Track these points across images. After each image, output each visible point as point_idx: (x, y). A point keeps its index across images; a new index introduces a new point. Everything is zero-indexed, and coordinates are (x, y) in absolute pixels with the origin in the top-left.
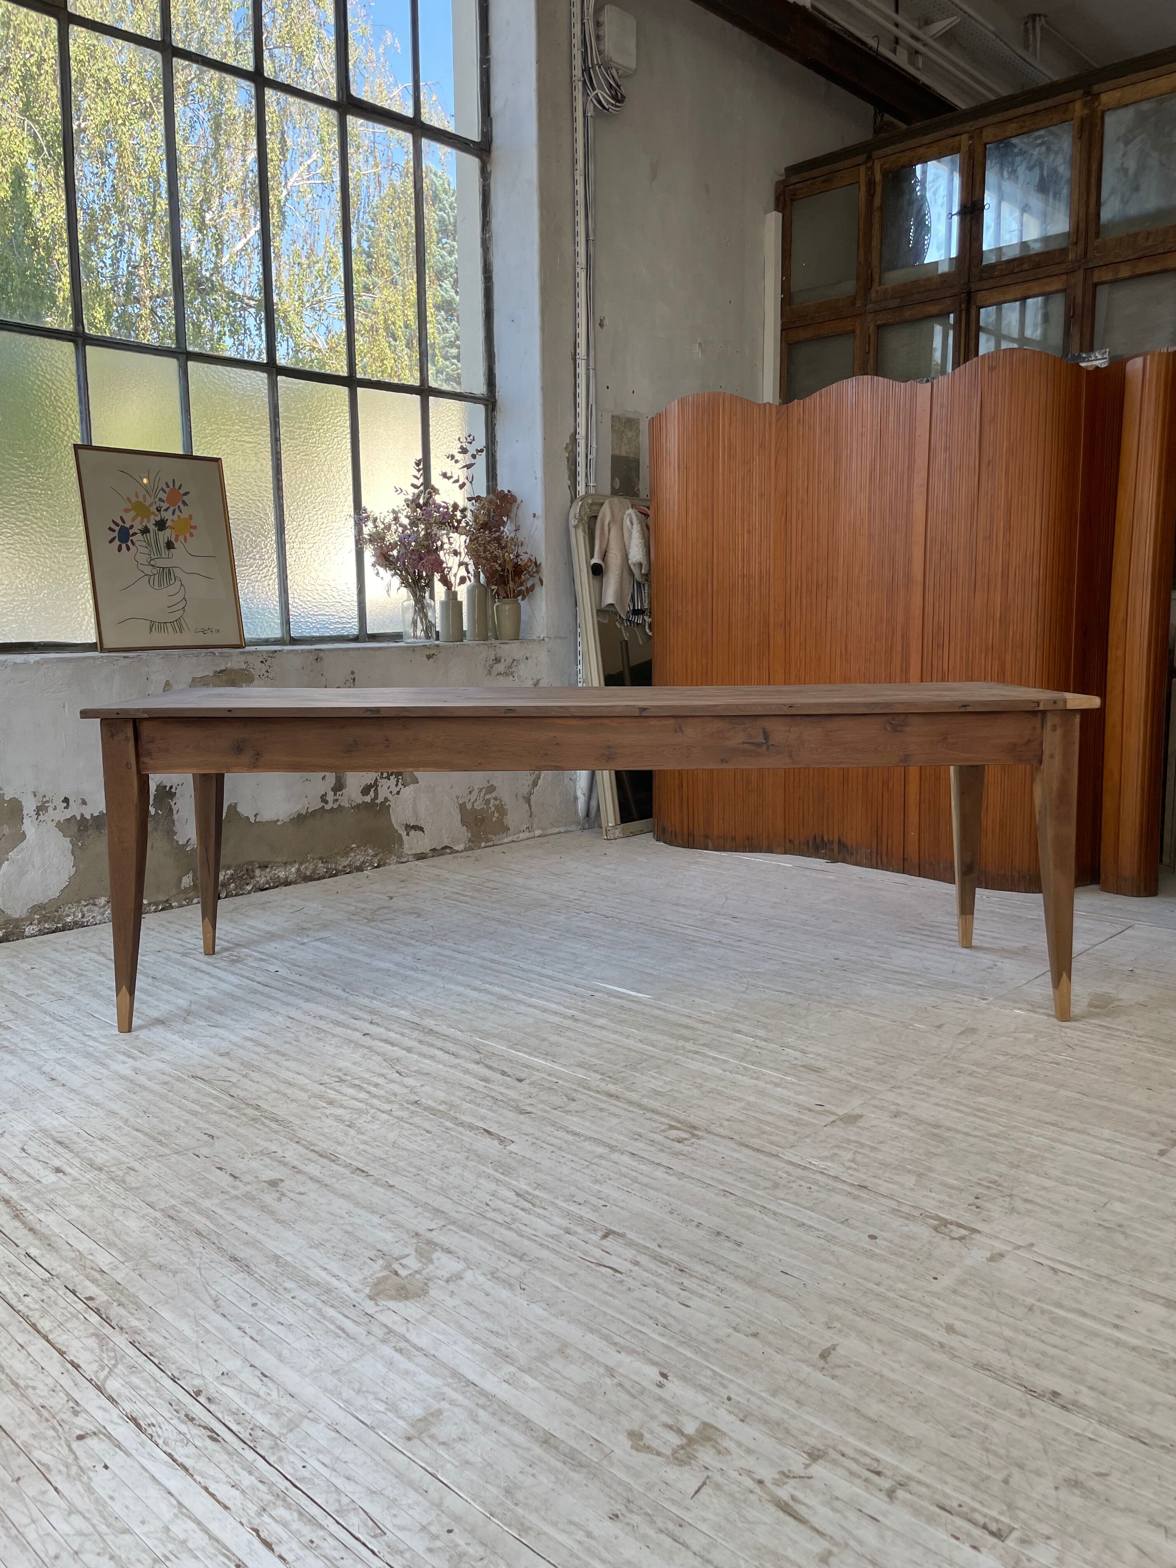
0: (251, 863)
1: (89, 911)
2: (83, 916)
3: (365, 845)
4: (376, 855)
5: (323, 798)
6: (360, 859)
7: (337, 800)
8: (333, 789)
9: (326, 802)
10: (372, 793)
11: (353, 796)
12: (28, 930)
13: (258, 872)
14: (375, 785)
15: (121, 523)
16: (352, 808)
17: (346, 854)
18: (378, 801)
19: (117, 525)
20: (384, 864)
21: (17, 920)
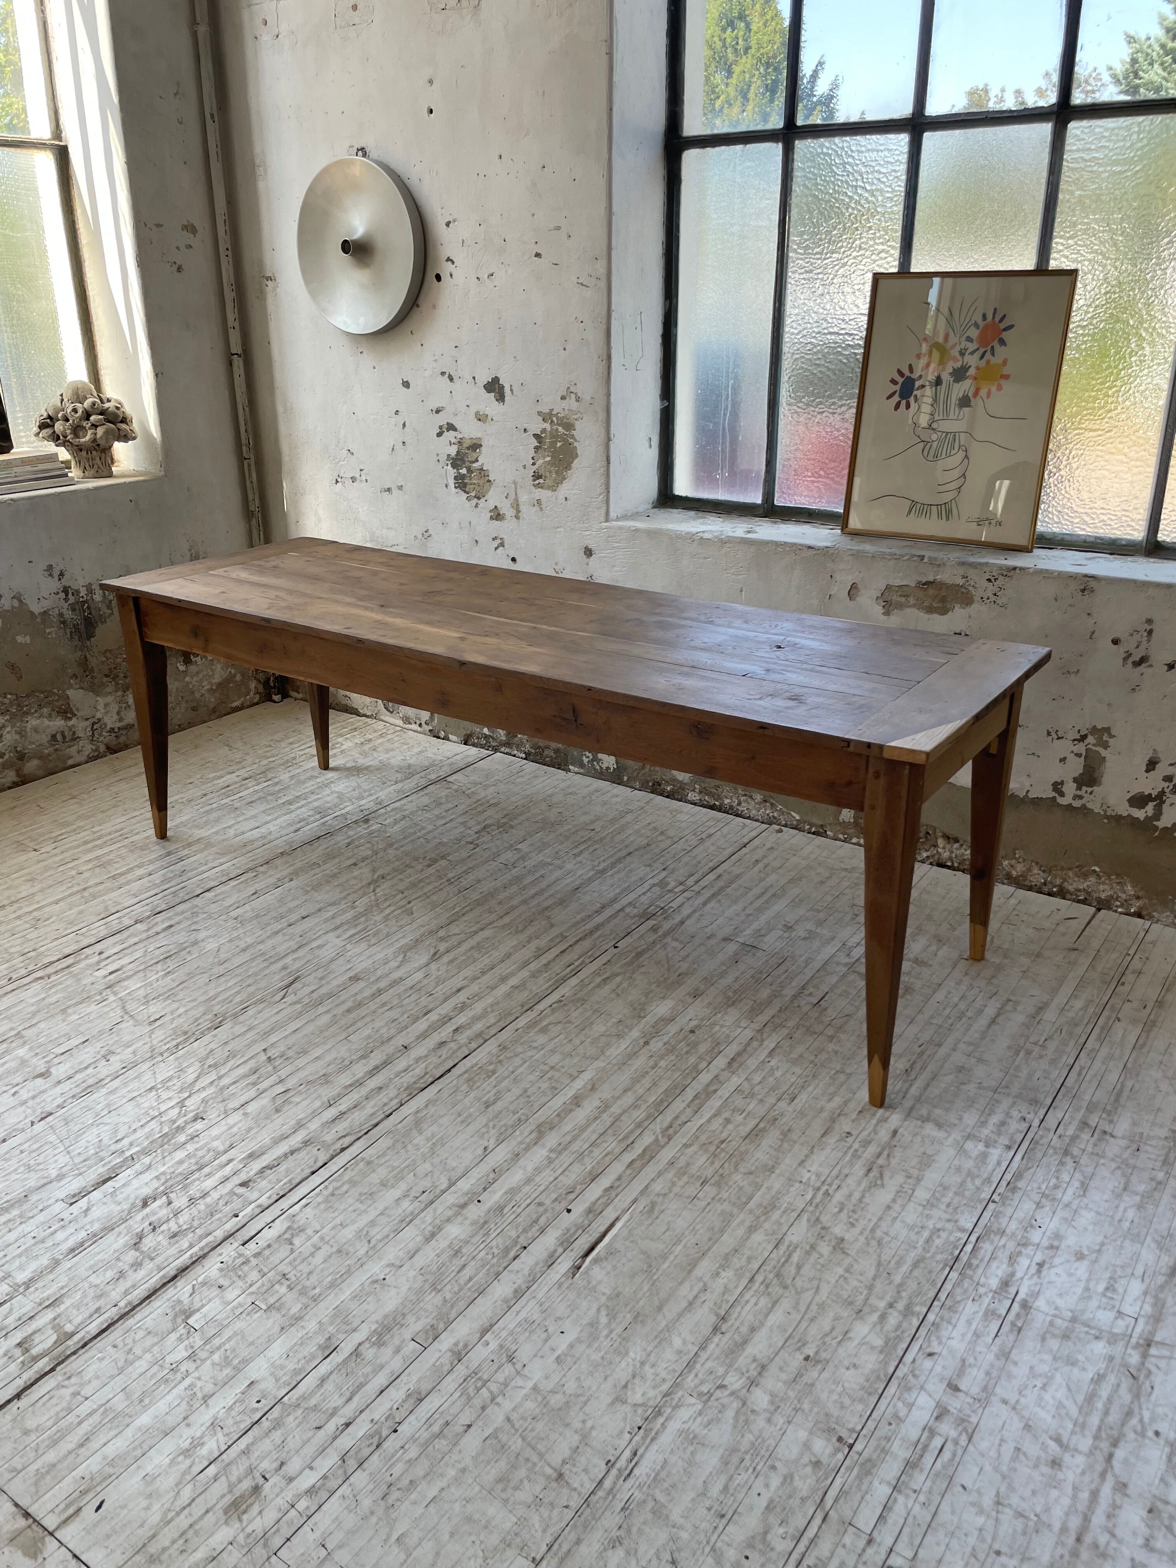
0: (935, 829)
1: (746, 801)
2: (739, 804)
3: (1118, 875)
4: (1138, 898)
5: (1057, 787)
6: (1104, 891)
7: (1081, 797)
8: (1075, 780)
9: (1062, 794)
10: (1150, 808)
11: (1112, 802)
12: (692, 796)
13: (941, 842)
14: (1160, 798)
15: (907, 373)
16: (1107, 817)
17: (1085, 876)
18: (1161, 824)
19: (900, 373)
20: (1150, 917)
21: (681, 782)
